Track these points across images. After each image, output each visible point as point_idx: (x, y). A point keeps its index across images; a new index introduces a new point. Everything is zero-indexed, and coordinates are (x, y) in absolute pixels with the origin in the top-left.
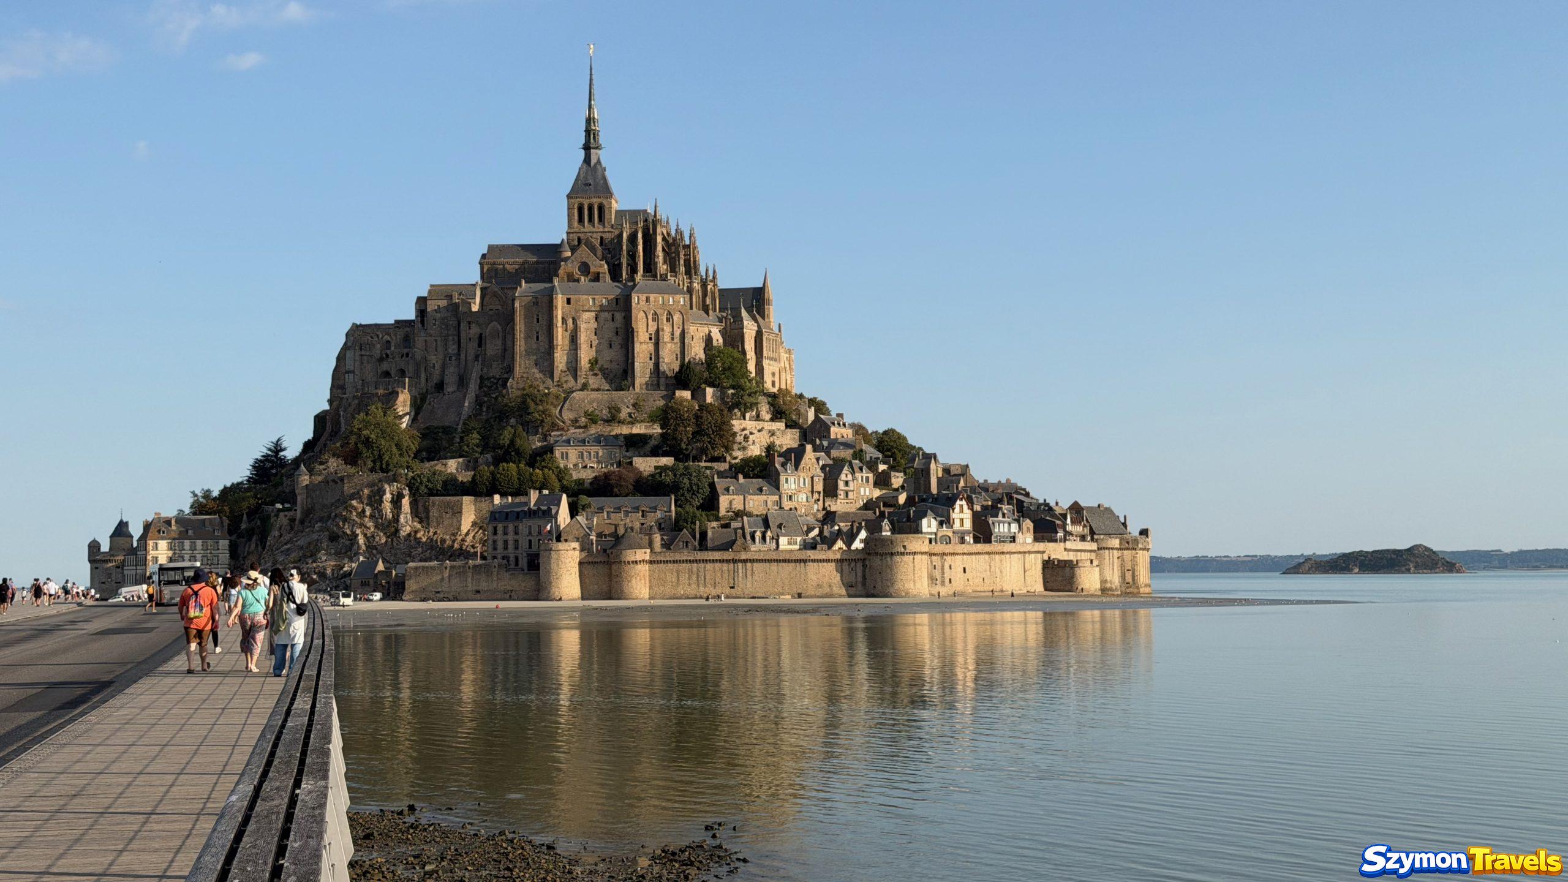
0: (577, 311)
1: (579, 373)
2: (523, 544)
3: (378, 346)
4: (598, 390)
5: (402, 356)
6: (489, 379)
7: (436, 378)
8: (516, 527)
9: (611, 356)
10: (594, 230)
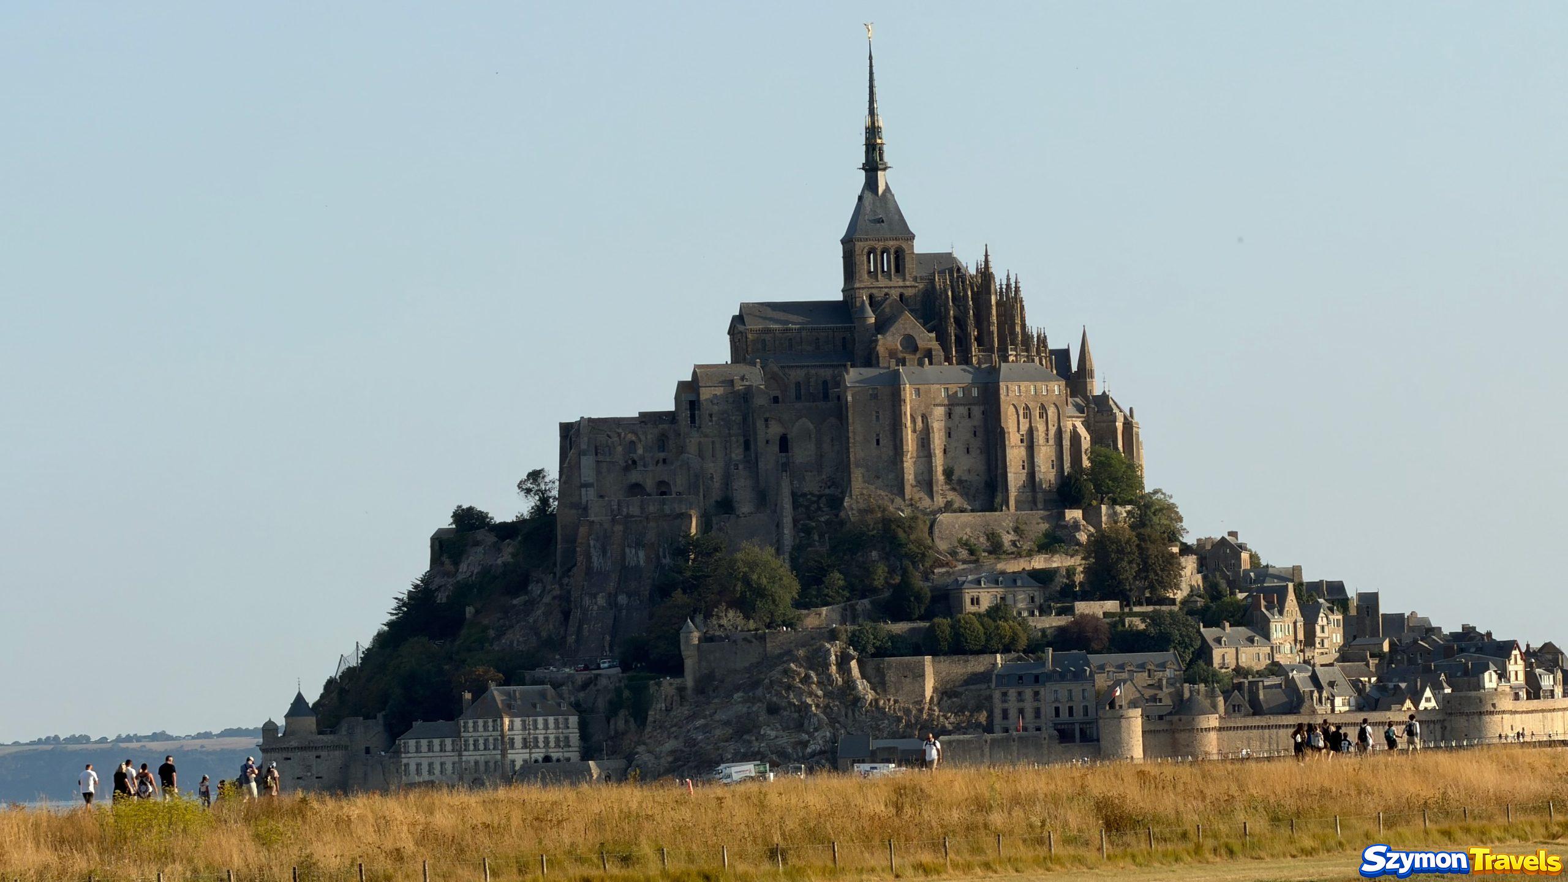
0: (927, 407)
1: (935, 489)
2: (1048, 711)
3: (620, 449)
4: (962, 511)
5: (658, 462)
6: (804, 495)
7: (716, 495)
8: (1036, 694)
9: (969, 465)
10: (891, 284)
